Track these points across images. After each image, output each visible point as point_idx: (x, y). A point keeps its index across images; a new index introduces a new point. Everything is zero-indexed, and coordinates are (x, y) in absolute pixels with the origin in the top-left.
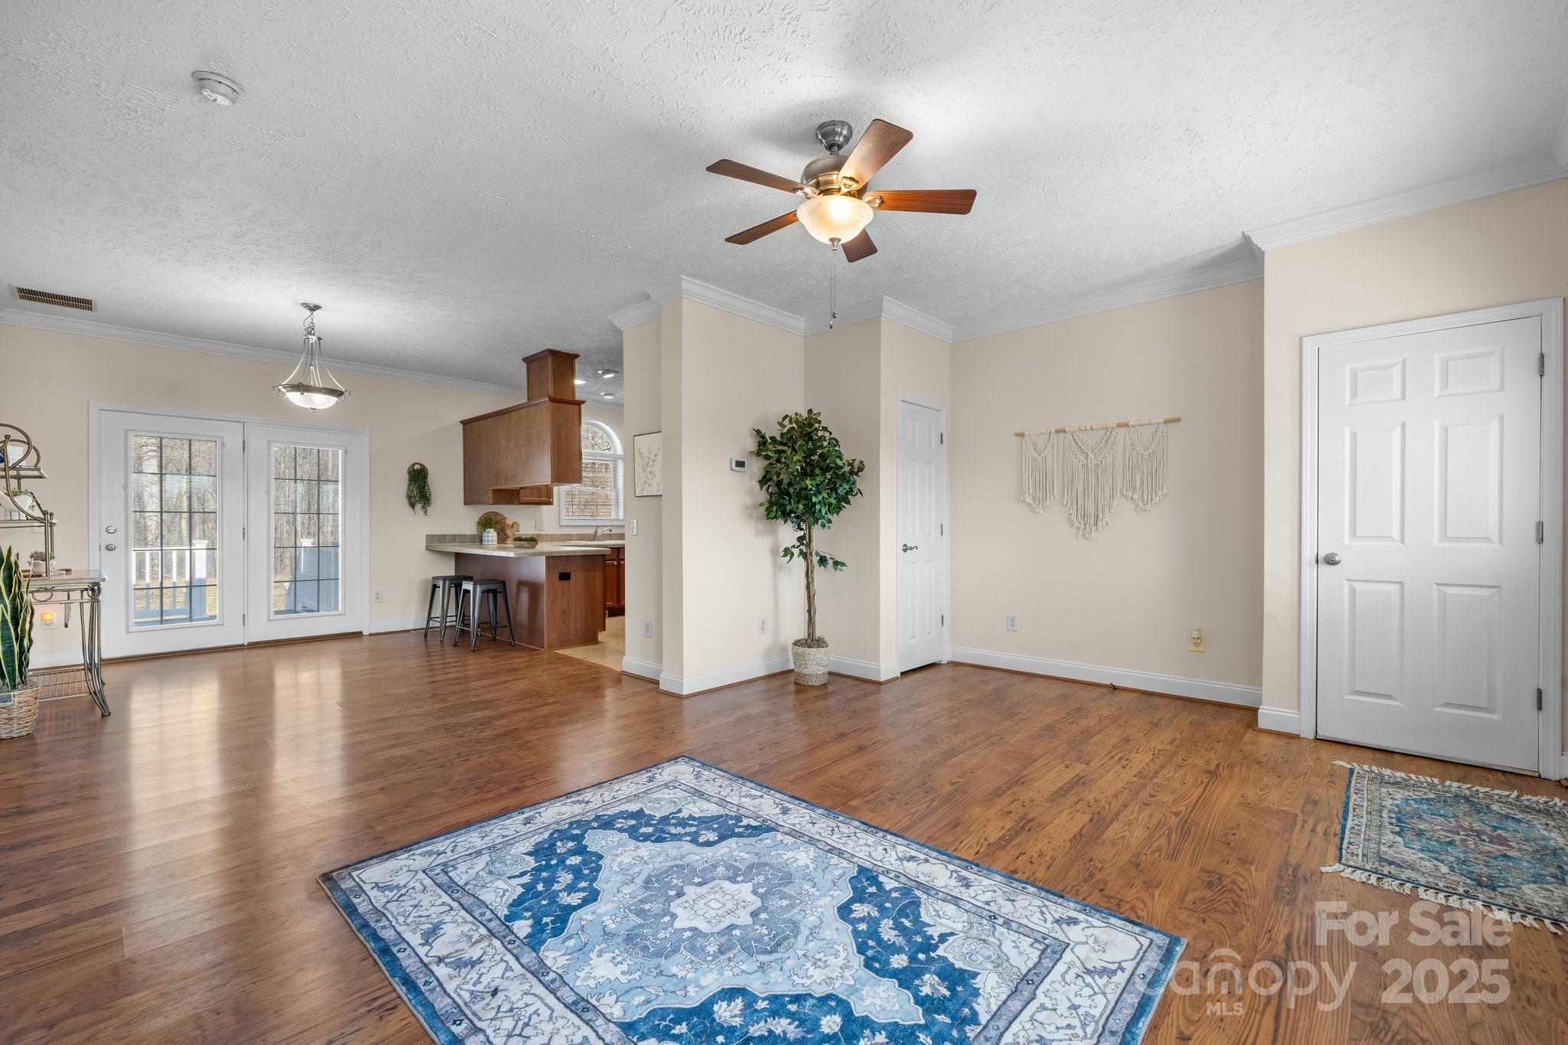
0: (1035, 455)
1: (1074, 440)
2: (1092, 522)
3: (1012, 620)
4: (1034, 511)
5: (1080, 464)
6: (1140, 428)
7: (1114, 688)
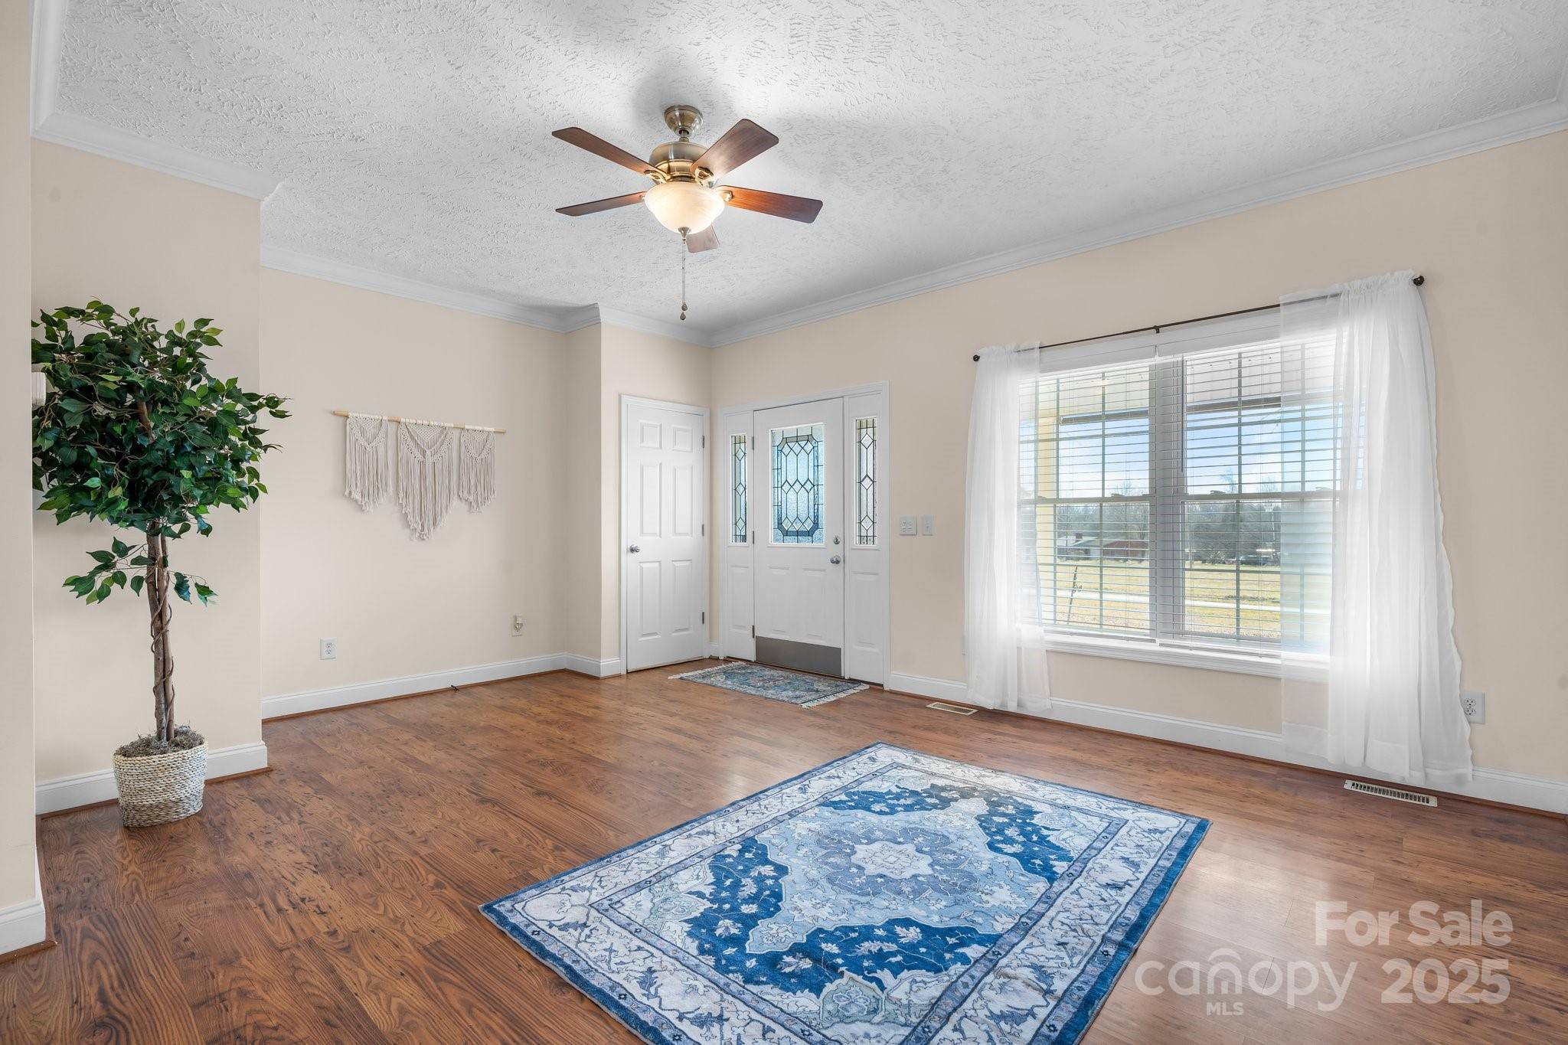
0: (362, 441)
1: (409, 432)
2: (431, 522)
3: (329, 645)
4: (361, 508)
5: (416, 460)
6: (474, 434)
7: (455, 689)
